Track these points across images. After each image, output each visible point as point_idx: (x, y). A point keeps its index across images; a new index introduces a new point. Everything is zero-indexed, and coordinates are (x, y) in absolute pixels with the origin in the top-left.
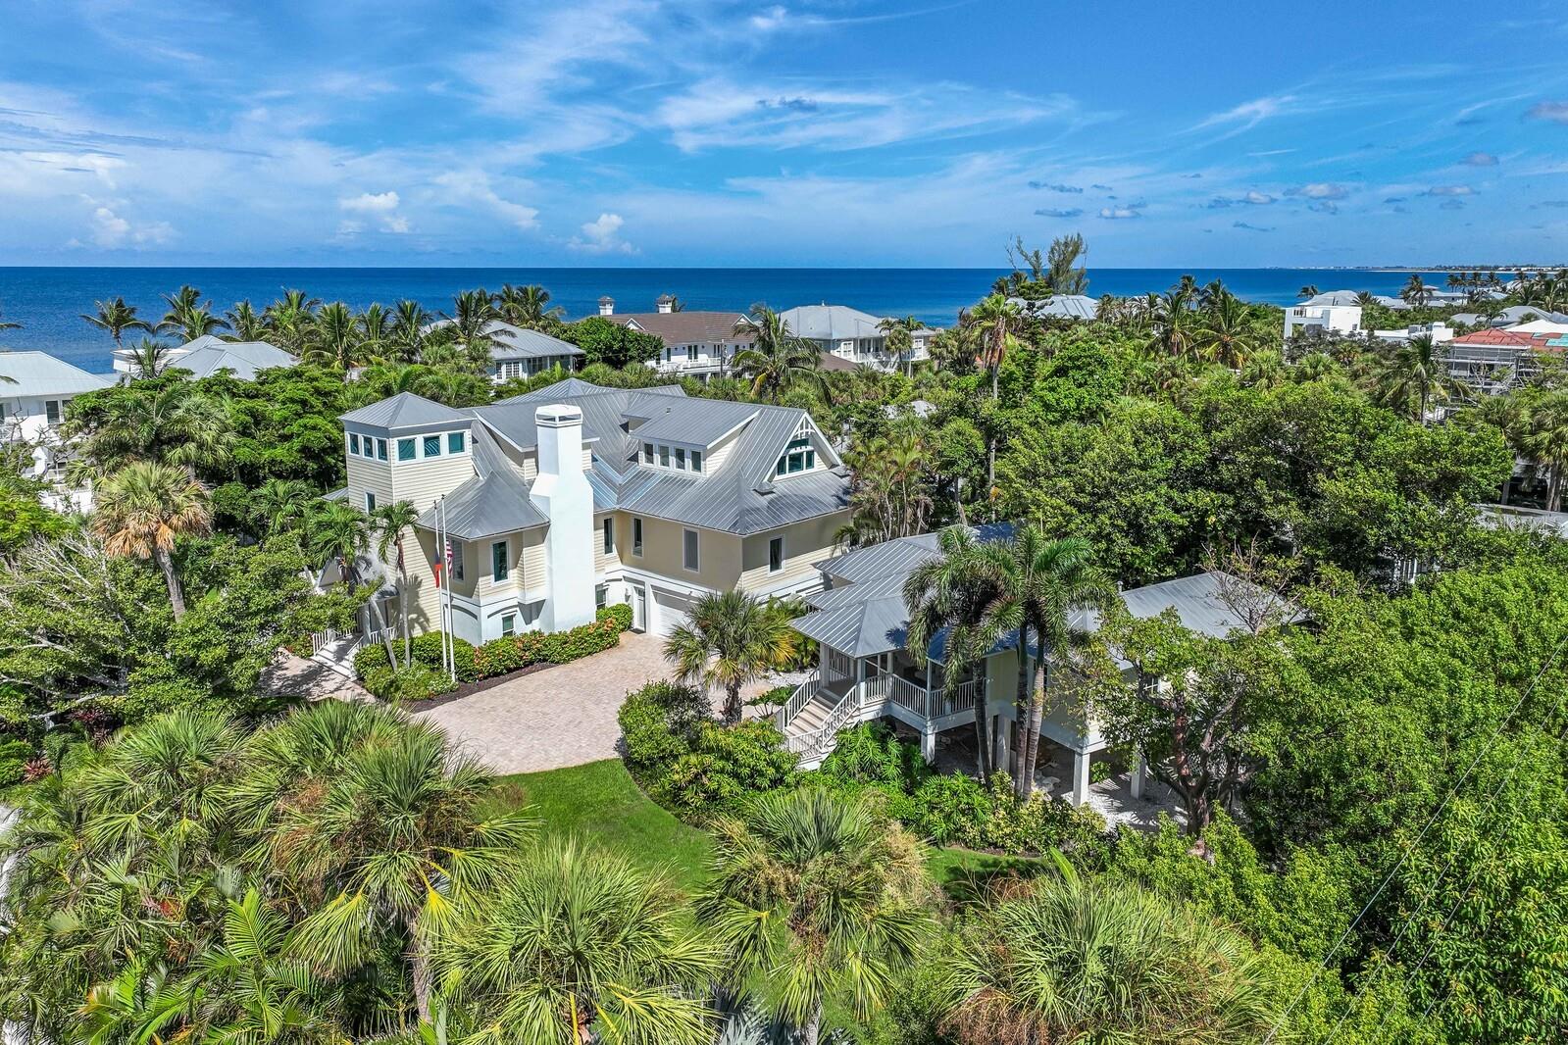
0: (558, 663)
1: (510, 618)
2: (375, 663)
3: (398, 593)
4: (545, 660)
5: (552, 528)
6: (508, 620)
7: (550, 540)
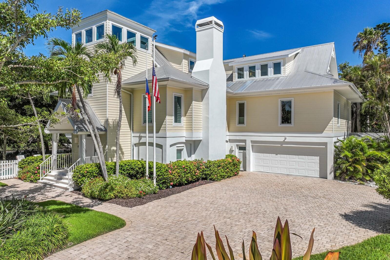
0: (214, 180)
1: (181, 150)
2: (91, 175)
3: (106, 130)
4: (206, 179)
5: (210, 90)
6: (179, 152)
7: (208, 98)
